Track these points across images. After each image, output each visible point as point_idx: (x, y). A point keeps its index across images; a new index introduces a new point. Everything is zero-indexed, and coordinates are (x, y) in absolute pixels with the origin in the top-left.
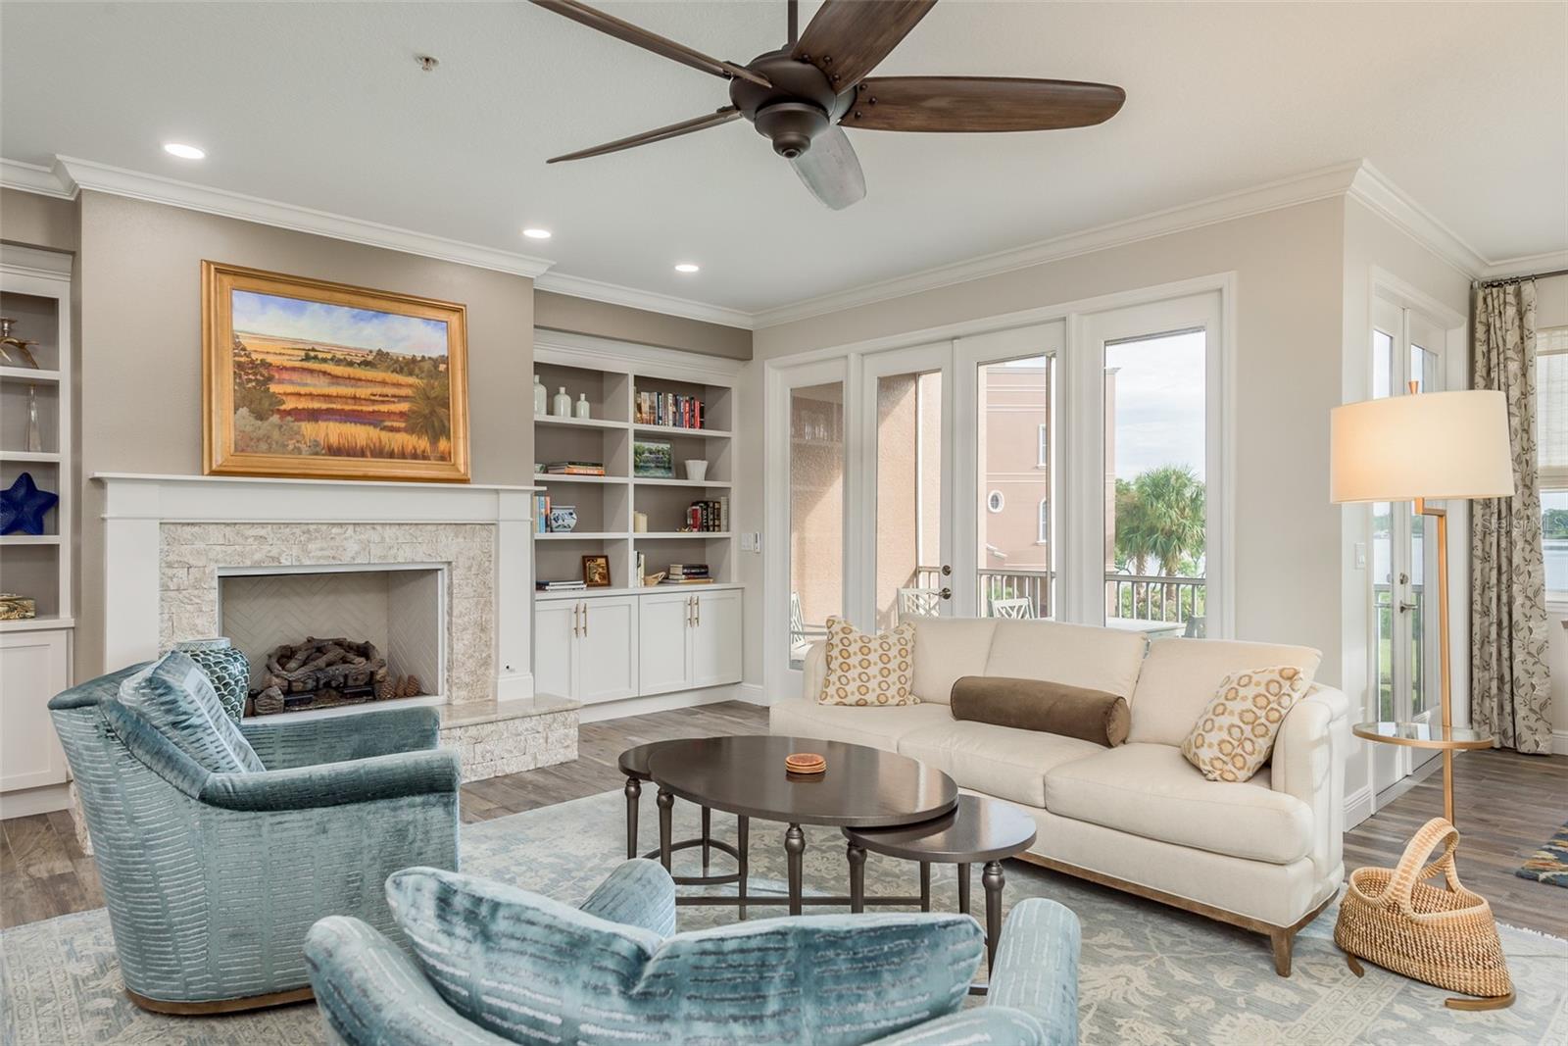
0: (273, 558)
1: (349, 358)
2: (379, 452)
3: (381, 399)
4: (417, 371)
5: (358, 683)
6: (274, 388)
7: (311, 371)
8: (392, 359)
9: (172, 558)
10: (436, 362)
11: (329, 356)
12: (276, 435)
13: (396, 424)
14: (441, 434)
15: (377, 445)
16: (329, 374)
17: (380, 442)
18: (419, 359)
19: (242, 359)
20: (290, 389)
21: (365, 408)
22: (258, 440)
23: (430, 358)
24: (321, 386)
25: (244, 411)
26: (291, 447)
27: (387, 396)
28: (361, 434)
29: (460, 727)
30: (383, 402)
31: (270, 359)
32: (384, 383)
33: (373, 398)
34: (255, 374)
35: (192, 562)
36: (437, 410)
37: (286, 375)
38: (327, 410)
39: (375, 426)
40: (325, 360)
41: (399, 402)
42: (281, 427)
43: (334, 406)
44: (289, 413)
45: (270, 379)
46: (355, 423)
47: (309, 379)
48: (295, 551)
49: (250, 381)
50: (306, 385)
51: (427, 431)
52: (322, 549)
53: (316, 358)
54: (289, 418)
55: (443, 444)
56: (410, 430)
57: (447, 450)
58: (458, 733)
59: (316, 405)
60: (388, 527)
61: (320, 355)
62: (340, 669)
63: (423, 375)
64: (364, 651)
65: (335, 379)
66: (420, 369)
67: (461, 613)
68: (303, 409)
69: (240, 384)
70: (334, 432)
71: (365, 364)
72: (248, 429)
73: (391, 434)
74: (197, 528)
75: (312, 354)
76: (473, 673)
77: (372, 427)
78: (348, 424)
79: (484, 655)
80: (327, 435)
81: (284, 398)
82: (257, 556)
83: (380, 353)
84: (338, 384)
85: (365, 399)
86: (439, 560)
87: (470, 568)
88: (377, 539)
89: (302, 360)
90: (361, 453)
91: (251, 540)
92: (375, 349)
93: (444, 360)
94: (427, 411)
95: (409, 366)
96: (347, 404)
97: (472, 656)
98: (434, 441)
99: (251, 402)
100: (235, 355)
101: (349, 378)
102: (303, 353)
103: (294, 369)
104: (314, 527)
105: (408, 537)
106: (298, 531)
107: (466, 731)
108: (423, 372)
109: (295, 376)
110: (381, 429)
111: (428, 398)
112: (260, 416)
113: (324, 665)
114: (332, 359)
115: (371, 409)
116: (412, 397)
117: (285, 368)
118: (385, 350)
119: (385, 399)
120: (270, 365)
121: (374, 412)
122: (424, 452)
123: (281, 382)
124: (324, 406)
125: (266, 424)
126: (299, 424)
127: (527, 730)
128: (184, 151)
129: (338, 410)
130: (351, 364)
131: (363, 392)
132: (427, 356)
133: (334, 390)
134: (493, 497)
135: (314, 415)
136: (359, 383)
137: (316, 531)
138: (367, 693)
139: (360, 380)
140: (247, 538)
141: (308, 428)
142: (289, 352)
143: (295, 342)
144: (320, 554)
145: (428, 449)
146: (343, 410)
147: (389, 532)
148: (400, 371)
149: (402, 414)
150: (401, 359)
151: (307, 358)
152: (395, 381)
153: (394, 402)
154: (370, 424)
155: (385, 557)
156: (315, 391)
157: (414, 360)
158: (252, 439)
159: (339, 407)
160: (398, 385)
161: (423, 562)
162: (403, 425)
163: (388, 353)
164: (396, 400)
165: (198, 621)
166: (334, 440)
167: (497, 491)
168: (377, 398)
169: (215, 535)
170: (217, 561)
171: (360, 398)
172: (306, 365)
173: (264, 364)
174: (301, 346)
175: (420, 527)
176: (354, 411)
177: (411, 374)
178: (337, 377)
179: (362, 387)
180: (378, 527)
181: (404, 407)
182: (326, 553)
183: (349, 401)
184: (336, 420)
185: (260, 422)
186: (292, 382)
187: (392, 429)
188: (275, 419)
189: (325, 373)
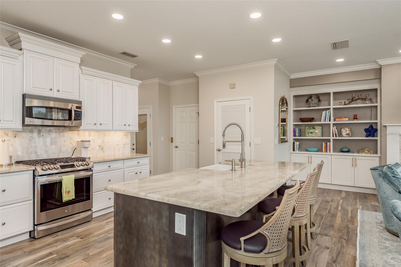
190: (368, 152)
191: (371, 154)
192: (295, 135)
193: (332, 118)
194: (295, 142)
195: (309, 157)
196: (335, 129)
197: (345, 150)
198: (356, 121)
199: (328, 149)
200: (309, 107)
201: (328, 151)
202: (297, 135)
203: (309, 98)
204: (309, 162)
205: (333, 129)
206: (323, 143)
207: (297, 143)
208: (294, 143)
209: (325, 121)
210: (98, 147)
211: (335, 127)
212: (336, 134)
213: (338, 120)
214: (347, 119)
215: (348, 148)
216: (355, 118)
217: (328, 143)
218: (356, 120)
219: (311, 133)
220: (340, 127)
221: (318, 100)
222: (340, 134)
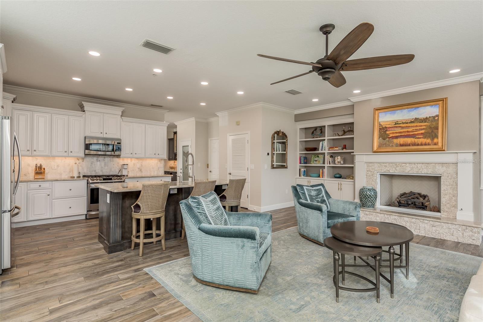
0: (388, 171)
1: (406, 122)
2: (414, 144)
3: (416, 130)
4: (427, 121)
5: (420, 205)
6: (387, 132)
7: (396, 127)
8: (419, 119)
9: (368, 170)
10: (434, 117)
11: (401, 122)
12: (387, 143)
13: (419, 137)
14: (435, 137)
15: (414, 142)
16: (401, 127)
17: (415, 142)
18: (428, 117)
19: (381, 127)
20: (391, 132)
21: (410, 134)
22: (384, 144)
23: (432, 117)
24: (399, 130)
25: (381, 138)
26: (391, 145)
27: (417, 129)
28: (409, 140)
30: (416, 131)
31: (387, 126)
32: (417, 126)
33: (413, 131)
34: (383, 130)
35: (372, 171)
36: (434, 131)
37: (390, 129)
38: (400, 135)
39: (413, 138)
40: (400, 124)
41: (421, 130)
42: (389, 141)
43: (402, 134)
44: (391, 137)
45: (387, 130)
46: (408, 138)
47: (396, 129)
48: (394, 169)
49: (382, 132)
50: (395, 130)
51: (430, 137)
52: (400, 169)
53: (398, 123)
54: (391, 139)
55: (435, 140)
56: (424, 138)
57: (437, 142)
59: (397, 135)
60: (419, 164)
61: (399, 123)
62: (416, 200)
63: (429, 122)
64: (424, 197)
65: (402, 128)
66: (428, 120)
67: (445, 190)
68: (394, 136)
69: (380, 133)
70: (402, 141)
71: (411, 122)
72: (381, 142)
73: (418, 139)
74: (372, 164)
75: (397, 123)
76: (449, 209)
77: (412, 138)
78: (406, 138)
79: (454, 204)
80: (400, 141)
81: (390, 134)
82: (385, 170)
83: (416, 119)
84: (403, 129)
85: (411, 131)
86: (436, 173)
87: (448, 177)
88: (416, 167)
89: (394, 125)
90: (409, 145)
91: (383, 166)
92: (414, 118)
93: (437, 116)
94: (430, 131)
95: (425, 120)
96: (405, 133)
97: (449, 203)
98: (433, 139)
99: (382, 136)
100: (379, 127)
101: (406, 127)
102: (395, 123)
103: (392, 127)
104: (398, 164)
105: (425, 166)
106: (394, 165)
108: (429, 121)
109: (393, 129)
110: (415, 138)
111: (431, 128)
112: (384, 139)
113: (410, 198)
114: (402, 123)
115: (412, 133)
116: (426, 128)
117: (390, 127)
118: (417, 118)
119: (417, 130)
120: (387, 127)
121: (413, 134)
122: (429, 143)
123: (389, 131)
124: (399, 135)
125: (385, 140)
126: (392, 140)
128: (357, 92)
129: (403, 135)
130: (407, 123)
131: (410, 130)
132: (431, 116)
133: (402, 131)
134: (456, 154)
135: (397, 137)
136: (409, 127)
137: (399, 165)
138: (423, 208)
139: (410, 127)
140: (382, 166)
141: (395, 141)
142: (392, 123)
143: (393, 121)
144: (399, 170)
145: (430, 142)
146: (404, 135)
147: (419, 165)
148: (422, 122)
149: (422, 134)
150: (422, 119)
151: (396, 124)
152: (420, 125)
153: (419, 131)
154: (412, 137)
155: (418, 172)
156: (397, 131)
157: (427, 118)
158: (382, 144)
159: (403, 134)
160: (421, 126)
161: (431, 174)
162: (422, 136)
163: (418, 118)
164: (420, 130)
165: (373, 183)
166: (402, 143)
167: (457, 153)
168: (414, 130)
169: (376, 165)
170: (376, 171)
171: (409, 131)
172: (395, 126)
173: (386, 127)
174: (394, 122)
175: (429, 164)
176: (407, 135)
177: (425, 122)
178: (403, 127)
179: (410, 128)
180: (416, 164)
181: (423, 131)
182: (401, 170)
183: (406, 132)
184: (402, 138)
185: (384, 141)
186: (392, 130)
187: (418, 138)
188: (387, 139)
189: (400, 127)
192: (300, 163)
193: (327, 148)
194: (301, 169)
196: (329, 158)
197: (338, 176)
198: (345, 151)
199: (324, 175)
200: (313, 138)
201: (324, 176)
202: (302, 162)
203: (314, 130)
205: (327, 157)
206: (321, 170)
207: (303, 170)
208: (300, 169)
209: (322, 150)
210: (137, 170)
211: (329, 155)
212: (329, 162)
213: (331, 150)
214: (337, 149)
215: (340, 174)
216: (345, 147)
217: (324, 169)
218: (345, 149)
219: (316, 161)
220: (332, 156)
221: (320, 132)
222: (334, 162)
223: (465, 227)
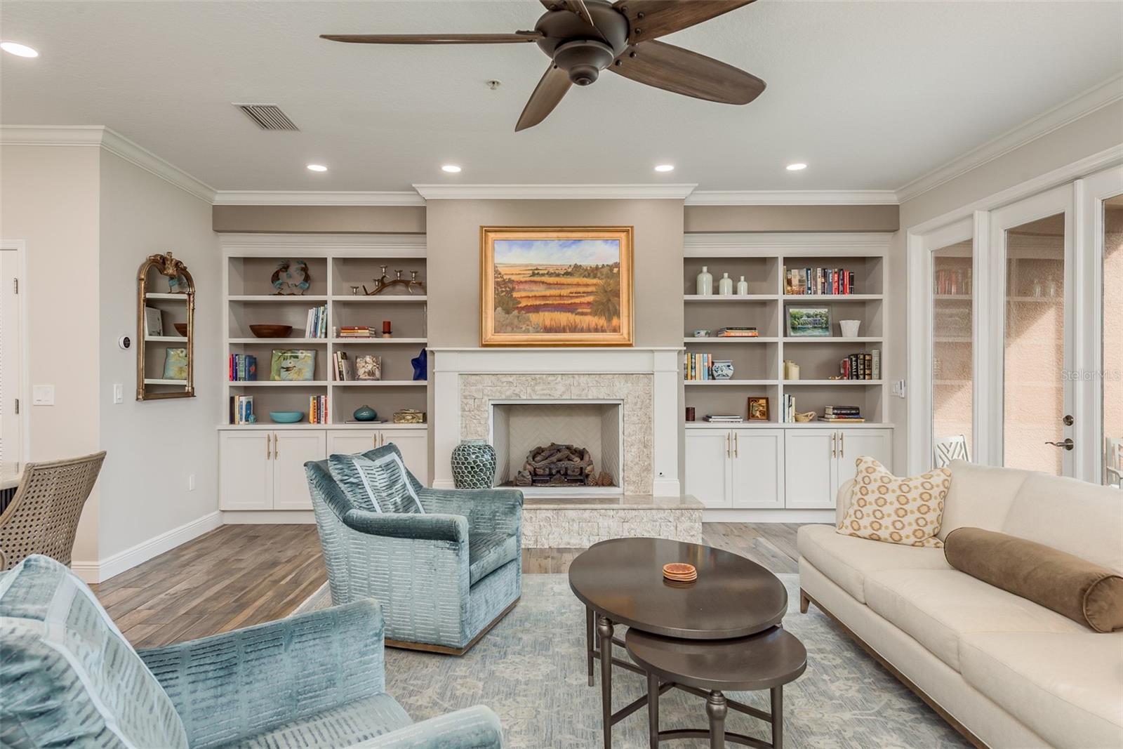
0: (516, 394)
1: (557, 272)
2: (574, 329)
3: (576, 295)
4: (599, 275)
5: (574, 474)
6: (515, 295)
7: (535, 282)
8: (583, 269)
9: (466, 393)
10: (611, 267)
11: (546, 272)
12: (516, 322)
13: (585, 310)
14: (614, 315)
15: (573, 324)
16: (546, 283)
17: (575, 322)
18: (600, 267)
19: (499, 280)
20: (524, 294)
21: (566, 302)
22: (507, 326)
23: (607, 265)
24: (541, 290)
25: (499, 309)
26: (524, 329)
27: (580, 293)
28: (564, 318)
29: (613, 510)
30: (577, 297)
31: (513, 278)
32: (578, 285)
33: (571, 295)
34: (505, 287)
35: (476, 396)
36: (612, 299)
37: (521, 286)
38: (545, 304)
39: (572, 312)
40: (543, 275)
41: (587, 296)
42: (518, 317)
43: (548, 302)
44: (523, 308)
45: (513, 289)
46: (561, 312)
47: (534, 287)
48: (529, 390)
49: (502, 291)
50: (533, 291)
51: (604, 314)
52: (543, 390)
53: (538, 274)
54: (523, 312)
55: (615, 321)
56: (594, 314)
57: (618, 325)
58: (611, 513)
59: (538, 302)
60: (582, 376)
61: (541, 272)
62: (565, 464)
63: (603, 277)
64: (581, 454)
65: (549, 285)
66: (601, 273)
67: (630, 433)
68: (531, 306)
69: (498, 294)
70: (547, 318)
71: (567, 274)
72: (502, 320)
73: (582, 317)
74: (478, 377)
75: (536, 272)
76: (638, 475)
77: (570, 313)
78: (556, 313)
79: (646, 463)
80: (544, 320)
81: (520, 300)
82: (508, 393)
83: (576, 266)
84: (550, 288)
85: (566, 296)
86: (615, 397)
87: (636, 404)
88: (576, 384)
89: (531, 276)
90: (564, 330)
91: (505, 384)
92: (573, 264)
93: (617, 265)
94: (605, 300)
95: (594, 272)
96: (556, 300)
97: (637, 463)
98: (609, 320)
99: (503, 303)
100: (495, 278)
101: (557, 284)
102: (531, 272)
103: (526, 282)
104: (539, 376)
105: (595, 382)
106: (529, 378)
107: (617, 513)
108: (602, 275)
109: (527, 287)
110: (576, 314)
111: (606, 292)
112: (508, 312)
113: (555, 461)
114: (547, 274)
115: (570, 302)
116: (596, 292)
117: (521, 282)
118: (579, 264)
119: (578, 295)
120: (513, 281)
121: (571, 304)
122: (602, 327)
123: (519, 290)
124: (542, 303)
125: (511, 315)
126: (528, 315)
127: (661, 518)
128: (451, 169)
129: (550, 304)
130: (558, 275)
131: (565, 292)
132: (605, 264)
133: (548, 293)
134: (650, 355)
135: (536, 309)
136: (563, 287)
137: (540, 378)
138: (581, 481)
139: (564, 284)
140: (503, 383)
141: (534, 318)
142: (522, 272)
143: (527, 266)
144: (541, 392)
145: (605, 325)
146: (553, 304)
147: (583, 380)
148: (588, 276)
149: (589, 303)
150: (589, 268)
151: (534, 275)
152: (585, 283)
153: (584, 296)
154: (569, 312)
155: (580, 395)
156: (537, 294)
157: (597, 268)
158: (503, 326)
159: (551, 302)
160: (587, 285)
161: (604, 399)
162: (589, 311)
163: (580, 266)
164: (585, 295)
165: (479, 429)
166: (548, 323)
167: (652, 351)
168: (574, 295)
169: (487, 380)
170: (488, 396)
171: (563, 296)
172: (532, 279)
173: (511, 281)
174: (530, 268)
175: (602, 376)
176: (559, 304)
177: (595, 277)
178: (550, 284)
179: (564, 289)
180: (576, 376)
181: (590, 299)
182: (545, 392)
183: (557, 298)
184: (549, 311)
185: (507, 315)
186: (525, 290)
187: (582, 314)
188: (515, 312)
189: (543, 283)
190: (413, 418)
191: (418, 422)
192: (234, 376)
193: (332, 330)
194: (237, 398)
195: (269, 440)
196: (340, 360)
197: (365, 414)
198: (386, 339)
199: (323, 414)
200: (280, 294)
201: (323, 419)
202: (241, 374)
203: (281, 270)
204: (269, 453)
205: (332, 359)
206: (311, 399)
207: (242, 400)
208: (232, 400)
209: (315, 336)
211: (339, 353)
212: (341, 373)
213: (345, 334)
214: (366, 332)
215: (373, 410)
216: (387, 329)
217: (323, 397)
218: (387, 335)
219: (288, 369)
220: (349, 352)
221: (303, 277)
222: (353, 374)
223: (680, 511)
